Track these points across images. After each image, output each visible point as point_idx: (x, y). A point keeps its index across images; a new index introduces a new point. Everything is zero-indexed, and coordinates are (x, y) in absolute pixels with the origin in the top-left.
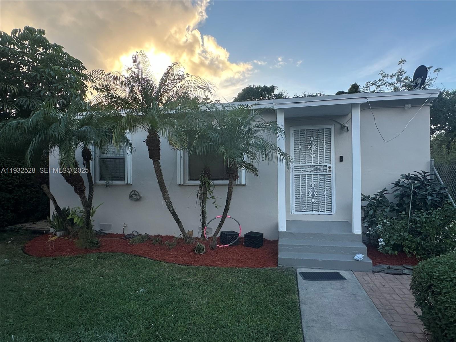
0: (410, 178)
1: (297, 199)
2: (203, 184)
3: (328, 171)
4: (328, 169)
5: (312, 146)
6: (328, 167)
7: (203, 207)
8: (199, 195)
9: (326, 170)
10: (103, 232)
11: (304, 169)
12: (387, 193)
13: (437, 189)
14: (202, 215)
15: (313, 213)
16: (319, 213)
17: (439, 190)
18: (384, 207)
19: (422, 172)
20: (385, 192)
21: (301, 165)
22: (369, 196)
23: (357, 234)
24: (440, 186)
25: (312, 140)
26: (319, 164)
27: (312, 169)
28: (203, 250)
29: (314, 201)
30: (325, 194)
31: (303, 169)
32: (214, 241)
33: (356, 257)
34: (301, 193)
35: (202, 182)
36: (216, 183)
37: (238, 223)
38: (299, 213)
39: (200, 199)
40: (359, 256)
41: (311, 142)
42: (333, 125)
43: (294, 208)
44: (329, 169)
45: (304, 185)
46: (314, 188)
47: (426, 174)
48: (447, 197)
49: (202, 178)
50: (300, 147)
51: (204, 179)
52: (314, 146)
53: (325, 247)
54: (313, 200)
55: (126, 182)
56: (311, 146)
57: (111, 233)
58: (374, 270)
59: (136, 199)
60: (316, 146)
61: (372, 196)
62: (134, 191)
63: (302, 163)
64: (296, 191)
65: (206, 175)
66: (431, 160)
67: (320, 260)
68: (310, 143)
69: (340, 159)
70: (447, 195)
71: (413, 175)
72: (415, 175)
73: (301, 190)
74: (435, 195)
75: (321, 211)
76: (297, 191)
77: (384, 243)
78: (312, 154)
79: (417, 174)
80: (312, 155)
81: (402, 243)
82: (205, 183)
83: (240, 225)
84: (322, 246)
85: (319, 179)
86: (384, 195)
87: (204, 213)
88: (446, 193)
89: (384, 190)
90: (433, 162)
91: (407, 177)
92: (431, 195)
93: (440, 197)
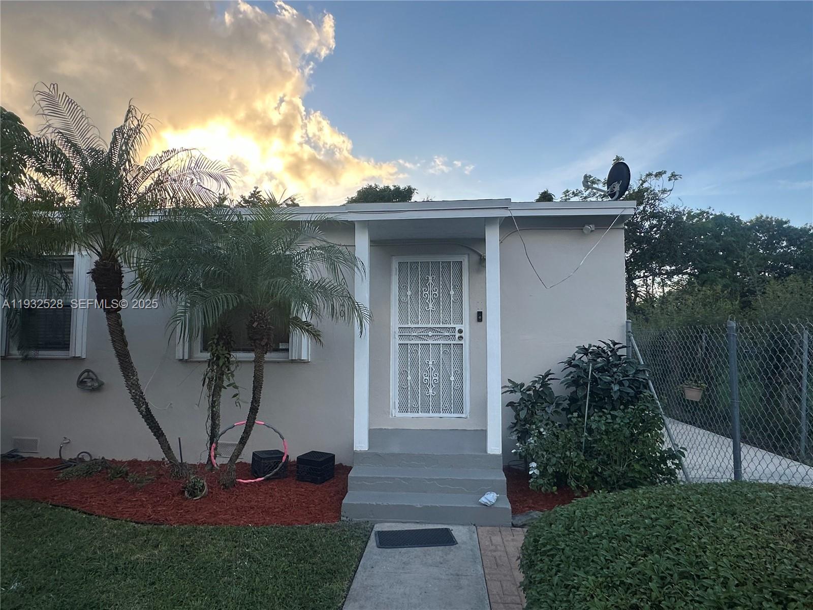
0: (591, 353)
1: (403, 389)
2: (215, 359)
3: (457, 337)
4: (457, 335)
5: (430, 292)
6: (457, 329)
7: (213, 405)
8: (207, 380)
9: (455, 335)
10: (18, 455)
11: (415, 334)
12: (551, 379)
13: (631, 372)
14: (210, 421)
15: (431, 414)
16: (441, 415)
17: (635, 373)
18: (545, 404)
19: (610, 343)
20: (550, 377)
21: (410, 325)
22: (522, 385)
23: (494, 455)
24: (637, 367)
25: (430, 281)
26: (441, 325)
27: (430, 334)
28: (201, 491)
29: (433, 393)
30: (451, 379)
31: (413, 334)
32: (229, 472)
33: (483, 500)
34: (409, 378)
35: (213, 354)
36: (240, 358)
37: (281, 436)
38: (405, 415)
39: (209, 388)
40: (490, 498)
41: (429, 285)
42: (467, 256)
43: (397, 405)
44: (459, 335)
45: (414, 364)
46: (432, 369)
47: (617, 346)
48: (646, 386)
49: (212, 346)
50: (409, 293)
51: (217, 350)
52: (433, 293)
53: (433, 480)
54: (431, 391)
55: (71, 354)
56: (427, 293)
57: (35, 456)
58: (515, 523)
59: (91, 388)
60: (436, 293)
61: (528, 384)
62: (88, 371)
63: (412, 322)
64: (400, 374)
65: (221, 343)
66: (627, 322)
67: (419, 506)
68: (427, 287)
69: (478, 317)
70: (648, 384)
71: (595, 346)
72: (598, 347)
73: (409, 372)
74: (626, 383)
75: (445, 411)
76: (403, 374)
77: (537, 472)
78: (431, 306)
79: (602, 345)
80: (430, 309)
81: (566, 470)
82: (218, 358)
83: (283, 439)
84: (426, 479)
85: (441, 353)
86: (549, 382)
87: (214, 417)
88: (644, 379)
89: (548, 374)
90: (630, 325)
91: (585, 351)
92: (621, 383)
93: (636, 387)
